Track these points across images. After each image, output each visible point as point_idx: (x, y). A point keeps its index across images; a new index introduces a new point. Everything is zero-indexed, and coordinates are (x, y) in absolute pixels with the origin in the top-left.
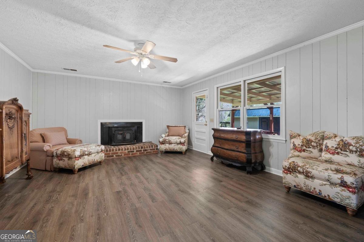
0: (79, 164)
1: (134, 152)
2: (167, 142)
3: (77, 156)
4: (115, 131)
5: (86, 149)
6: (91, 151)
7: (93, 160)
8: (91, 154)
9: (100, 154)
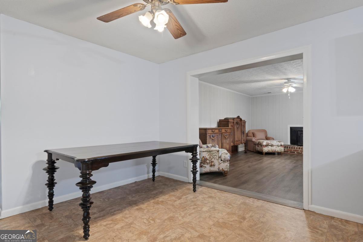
0: (266, 149)
3: (264, 145)
4: (301, 134)
5: (270, 142)
6: (273, 144)
8: (273, 146)
9: (280, 147)
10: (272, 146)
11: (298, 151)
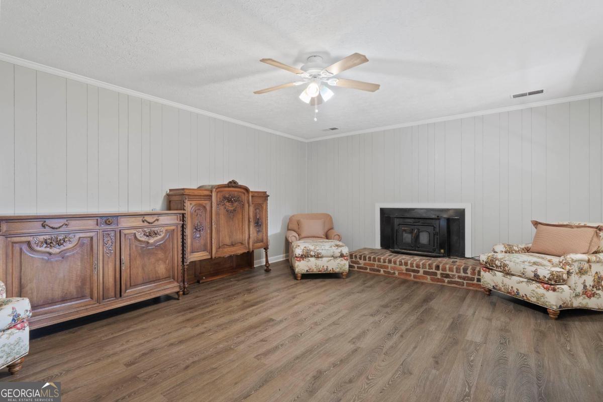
0: (302, 266)
1: (419, 274)
2: (497, 266)
3: (297, 255)
5: (312, 248)
6: (320, 251)
7: (325, 267)
8: (321, 257)
9: (339, 260)
10: (318, 256)
11: (387, 267)
